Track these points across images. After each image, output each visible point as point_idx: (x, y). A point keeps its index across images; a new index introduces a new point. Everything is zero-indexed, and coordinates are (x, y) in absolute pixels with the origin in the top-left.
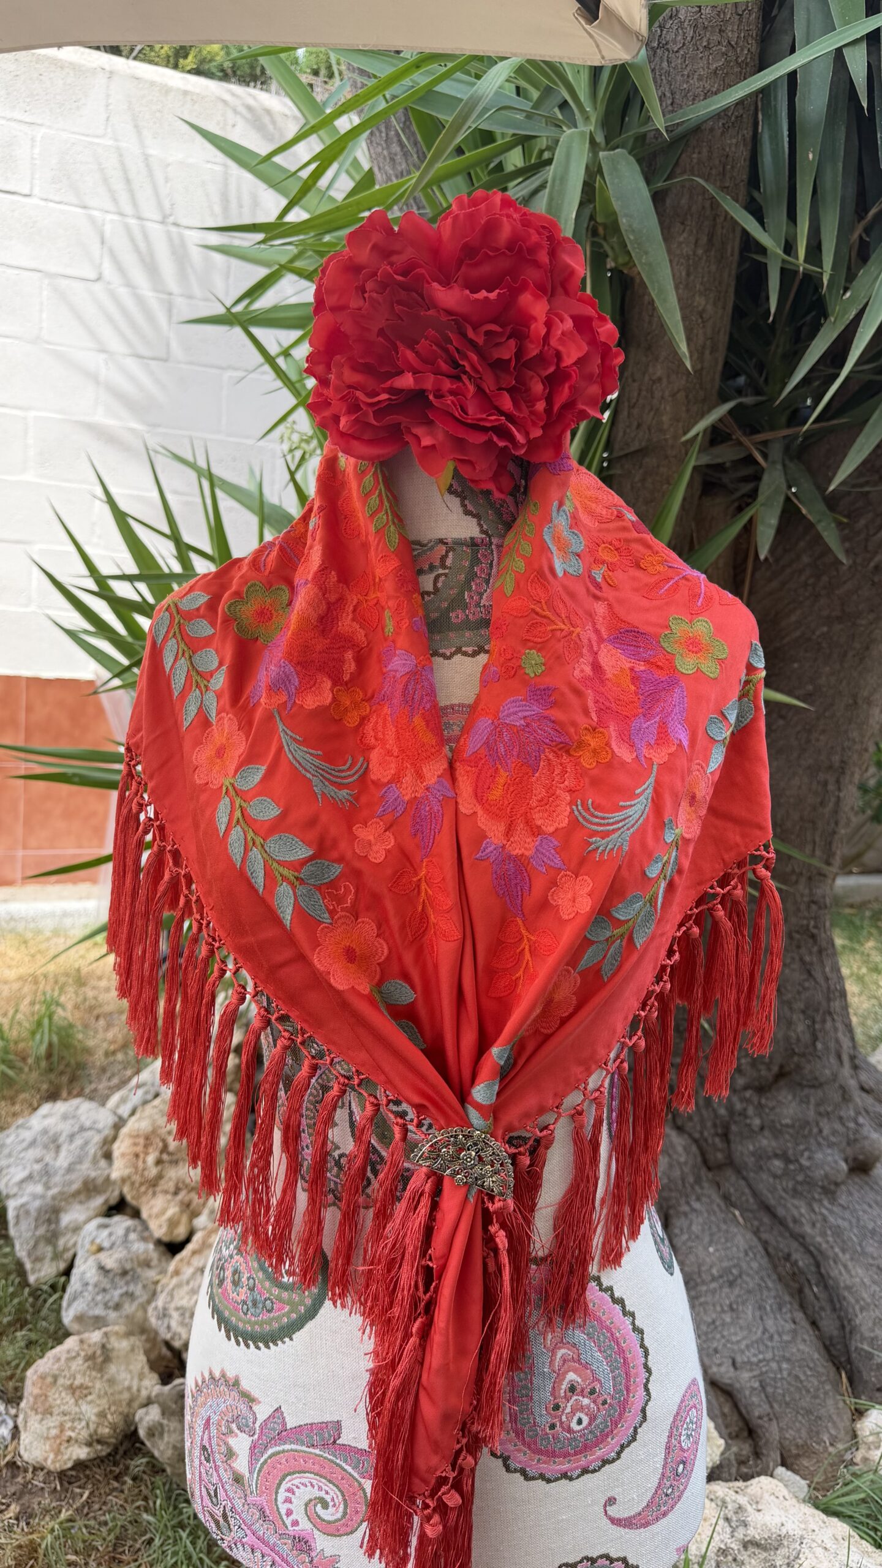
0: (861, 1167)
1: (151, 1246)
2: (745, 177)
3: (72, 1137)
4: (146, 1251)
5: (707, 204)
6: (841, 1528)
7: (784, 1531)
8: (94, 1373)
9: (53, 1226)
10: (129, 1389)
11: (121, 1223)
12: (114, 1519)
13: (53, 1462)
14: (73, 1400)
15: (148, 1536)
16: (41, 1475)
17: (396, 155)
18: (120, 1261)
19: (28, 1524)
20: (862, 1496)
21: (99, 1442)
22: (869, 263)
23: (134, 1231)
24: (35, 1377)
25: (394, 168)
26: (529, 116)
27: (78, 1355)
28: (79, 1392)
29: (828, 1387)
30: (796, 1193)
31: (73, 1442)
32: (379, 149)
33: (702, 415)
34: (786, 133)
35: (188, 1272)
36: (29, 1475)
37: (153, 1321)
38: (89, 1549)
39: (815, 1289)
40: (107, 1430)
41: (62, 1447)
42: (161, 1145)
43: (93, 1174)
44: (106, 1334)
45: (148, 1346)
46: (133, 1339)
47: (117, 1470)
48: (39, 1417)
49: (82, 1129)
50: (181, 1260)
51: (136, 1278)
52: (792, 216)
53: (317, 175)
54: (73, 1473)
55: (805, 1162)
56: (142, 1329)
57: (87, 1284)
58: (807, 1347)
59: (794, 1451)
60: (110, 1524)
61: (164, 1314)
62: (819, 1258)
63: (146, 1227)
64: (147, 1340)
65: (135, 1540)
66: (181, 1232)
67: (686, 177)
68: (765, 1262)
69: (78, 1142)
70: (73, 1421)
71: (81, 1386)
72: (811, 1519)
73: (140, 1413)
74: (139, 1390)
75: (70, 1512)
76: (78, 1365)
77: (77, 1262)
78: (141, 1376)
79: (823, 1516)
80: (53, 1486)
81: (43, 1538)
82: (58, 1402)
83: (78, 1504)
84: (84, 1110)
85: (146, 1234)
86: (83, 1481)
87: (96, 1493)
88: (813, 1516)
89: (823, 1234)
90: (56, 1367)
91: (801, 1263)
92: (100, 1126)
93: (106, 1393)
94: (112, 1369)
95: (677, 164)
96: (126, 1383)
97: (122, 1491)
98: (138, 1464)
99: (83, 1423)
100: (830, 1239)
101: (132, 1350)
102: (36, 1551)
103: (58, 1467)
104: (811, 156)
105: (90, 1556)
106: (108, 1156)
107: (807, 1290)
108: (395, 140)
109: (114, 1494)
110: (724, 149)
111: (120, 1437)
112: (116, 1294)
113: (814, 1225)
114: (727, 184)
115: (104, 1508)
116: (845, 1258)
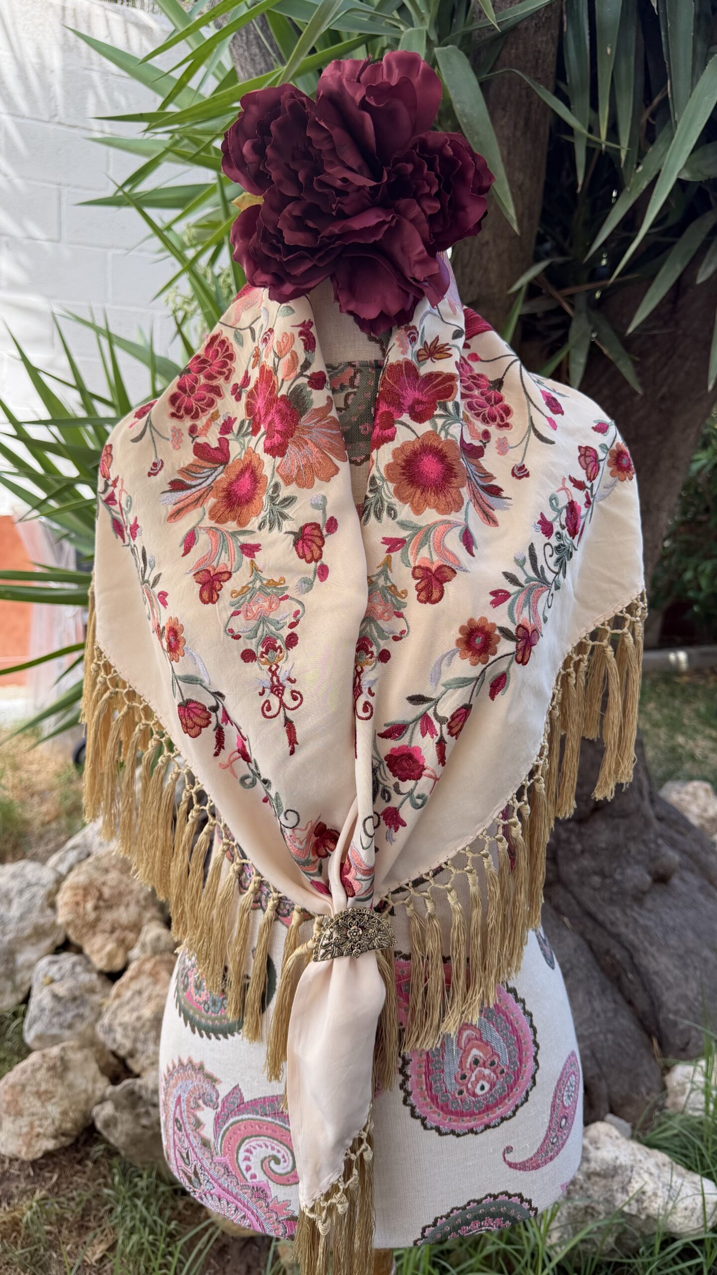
0: (662, 879)
1: (94, 976)
2: (553, 70)
3: (21, 892)
4: (91, 980)
5: (524, 93)
6: (662, 1157)
7: (618, 1162)
8: (56, 1081)
9: (11, 966)
10: (85, 1091)
11: (68, 959)
12: (80, 1195)
13: (27, 1153)
14: (38, 1104)
15: (108, 1207)
16: (16, 1165)
17: (255, 55)
18: (70, 990)
19: (9, 1204)
20: (675, 1132)
21: (63, 1134)
22: (657, 142)
23: (80, 964)
24: (7, 1087)
25: (254, 67)
26: (373, 18)
27: (41, 1066)
28: (44, 1096)
29: (643, 1051)
30: (612, 901)
31: (41, 1137)
32: (241, 51)
33: (522, 272)
34: (587, 31)
35: (128, 994)
36: (7, 1165)
37: (101, 1036)
38: (61, 1219)
39: (630, 976)
40: (68, 1126)
41: (33, 1142)
42: (97, 894)
43: (42, 921)
44: (63, 1049)
45: (98, 1055)
46: (86, 1051)
47: (79, 1156)
48: (12, 1118)
49: (29, 885)
50: (122, 985)
51: (84, 1003)
52: (594, 105)
53: (189, 74)
54: (43, 1161)
55: (618, 877)
56: (91, 1042)
57: (42, 1010)
58: (626, 1022)
59: (620, 1101)
60: (78, 1199)
61: (110, 1030)
62: (632, 950)
63: (88, 961)
64: (97, 1051)
65: (99, 1211)
66: (118, 963)
67: (505, 69)
68: (590, 956)
69: (27, 895)
70: (41, 1120)
71: (46, 1092)
72: (637, 1152)
73: (96, 1109)
74: (94, 1091)
75: (44, 1192)
76: (42, 1074)
77: (34, 992)
78: (94, 1081)
79: (647, 1149)
80: (27, 1172)
81: (23, 1214)
82: (28, 1105)
83: (49, 1185)
84: (29, 869)
85: (90, 967)
86: (52, 1166)
87: (63, 1176)
88: (639, 1149)
89: (635, 932)
90: (24, 1077)
91: (618, 957)
92: (44, 881)
93: (67, 1096)
94: (71, 1076)
95: (498, 58)
96: (83, 1087)
97: (84, 1173)
98: (97, 1150)
99: (49, 1121)
100: (641, 936)
101: (86, 1059)
102: (17, 1224)
103: (31, 1157)
104: (609, 51)
105: (62, 1225)
106: (53, 906)
107: (624, 978)
108: (254, 42)
109: (79, 1174)
110: (536, 46)
111: (81, 1130)
112: (69, 1016)
113: (627, 926)
114: (540, 76)
115: (71, 1187)
116: (653, 950)
